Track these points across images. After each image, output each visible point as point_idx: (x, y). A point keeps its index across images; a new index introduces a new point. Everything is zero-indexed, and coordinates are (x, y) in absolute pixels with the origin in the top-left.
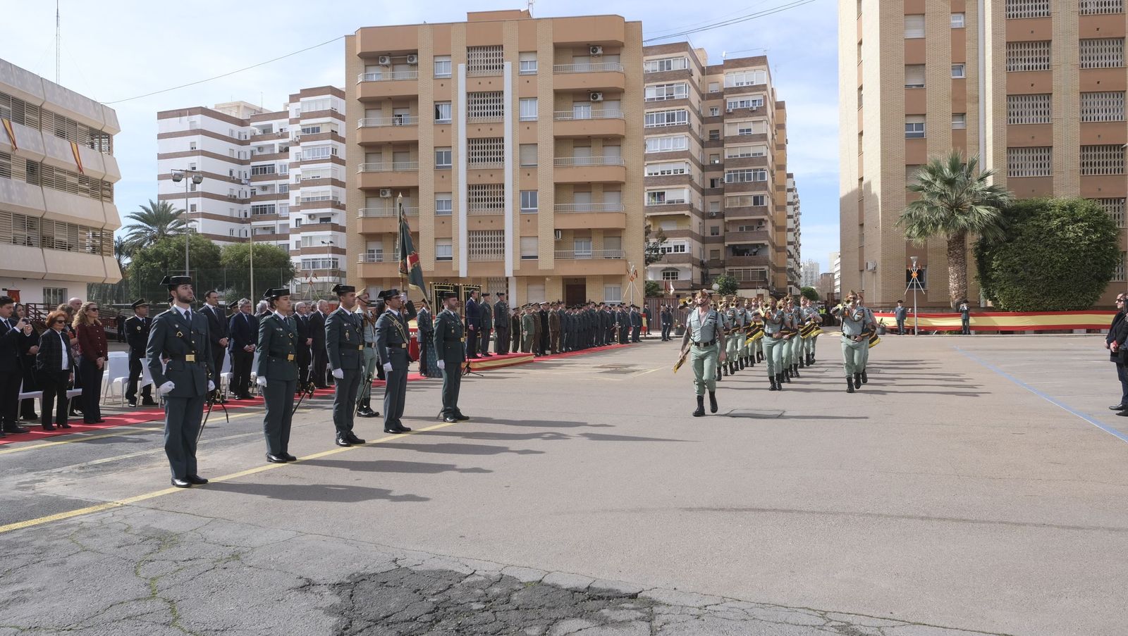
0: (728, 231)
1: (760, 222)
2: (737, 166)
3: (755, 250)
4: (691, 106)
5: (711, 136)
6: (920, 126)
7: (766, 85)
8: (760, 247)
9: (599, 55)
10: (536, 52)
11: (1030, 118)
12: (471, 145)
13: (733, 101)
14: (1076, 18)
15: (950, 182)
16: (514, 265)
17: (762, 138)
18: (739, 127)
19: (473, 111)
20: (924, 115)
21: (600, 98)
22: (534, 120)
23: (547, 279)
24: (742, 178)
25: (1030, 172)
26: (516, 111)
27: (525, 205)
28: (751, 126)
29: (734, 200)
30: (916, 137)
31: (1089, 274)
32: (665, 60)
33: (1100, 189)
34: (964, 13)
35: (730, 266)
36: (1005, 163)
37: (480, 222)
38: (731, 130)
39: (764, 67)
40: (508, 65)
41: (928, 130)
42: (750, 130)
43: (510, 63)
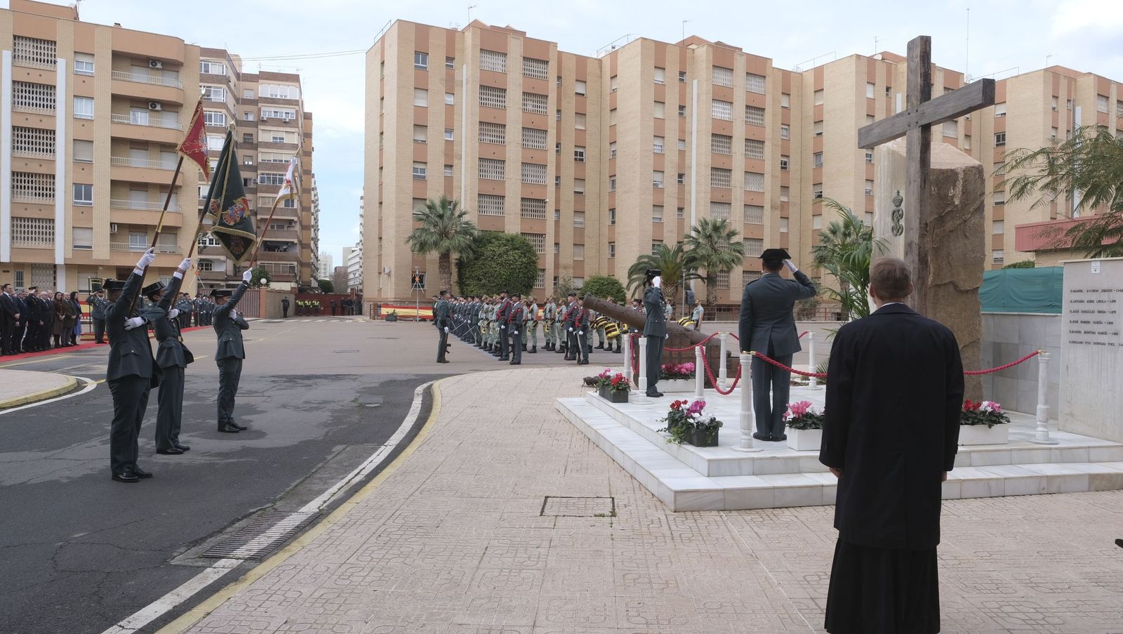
0: (260, 228)
1: (291, 222)
2: (270, 170)
3: (285, 247)
4: (228, 109)
5: (244, 138)
6: (423, 171)
7: (297, 101)
8: (290, 245)
9: (158, 69)
10: (94, 55)
11: (492, 176)
12: (16, 133)
13: (268, 111)
14: (521, 112)
15: (441, 217)
16: (65, 253)
17: (294, 147)
18: (272, 135)
19: (20, 100)
20: (426, 163)
21: (158, 108)
22: (90, 118)
23: (101, 268)
24: (274, 181)
25: (492, 212)
26: (69, 108)
27: (78, 196)
28: (284, 135)
29: (267, 200)
30: (420, 178)
31: (521, 283)
32: (203, 63)
33: (531, 228)
34: (453, 94)
35: (262, 260)
36: (477, 204)
37: (26, 209)
38: (264, 136)
39: (297, 84)
40: (61, 63)
41: (427, 174)
42: (283, 139)
43: (64, 60)
